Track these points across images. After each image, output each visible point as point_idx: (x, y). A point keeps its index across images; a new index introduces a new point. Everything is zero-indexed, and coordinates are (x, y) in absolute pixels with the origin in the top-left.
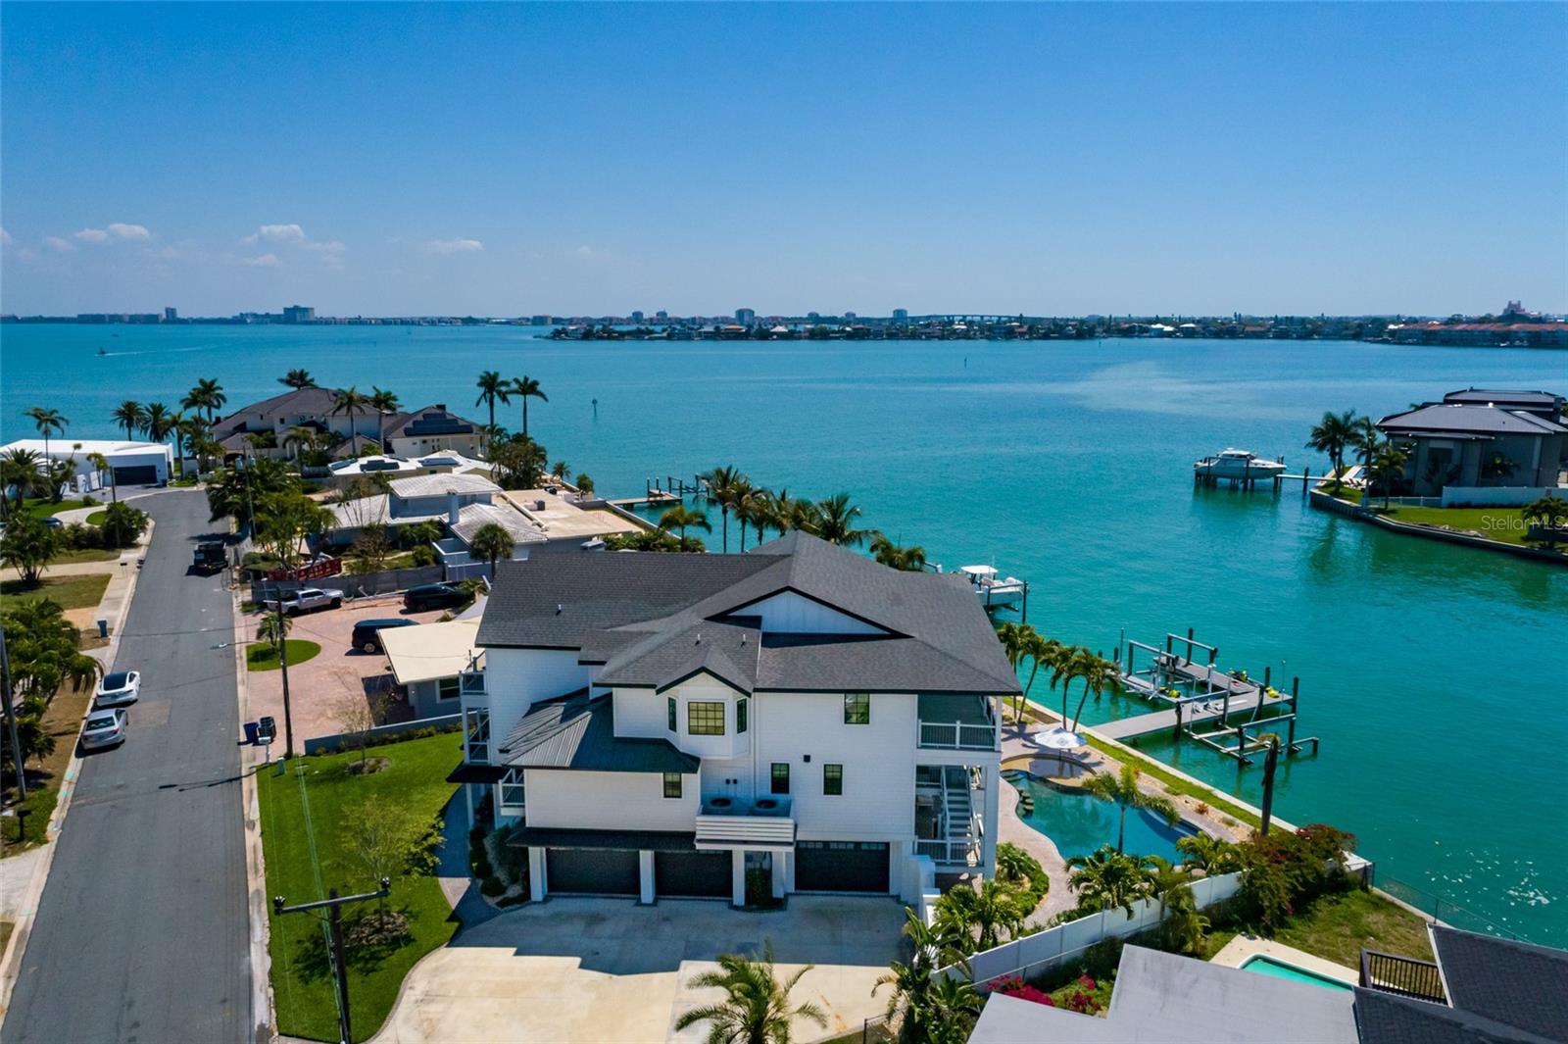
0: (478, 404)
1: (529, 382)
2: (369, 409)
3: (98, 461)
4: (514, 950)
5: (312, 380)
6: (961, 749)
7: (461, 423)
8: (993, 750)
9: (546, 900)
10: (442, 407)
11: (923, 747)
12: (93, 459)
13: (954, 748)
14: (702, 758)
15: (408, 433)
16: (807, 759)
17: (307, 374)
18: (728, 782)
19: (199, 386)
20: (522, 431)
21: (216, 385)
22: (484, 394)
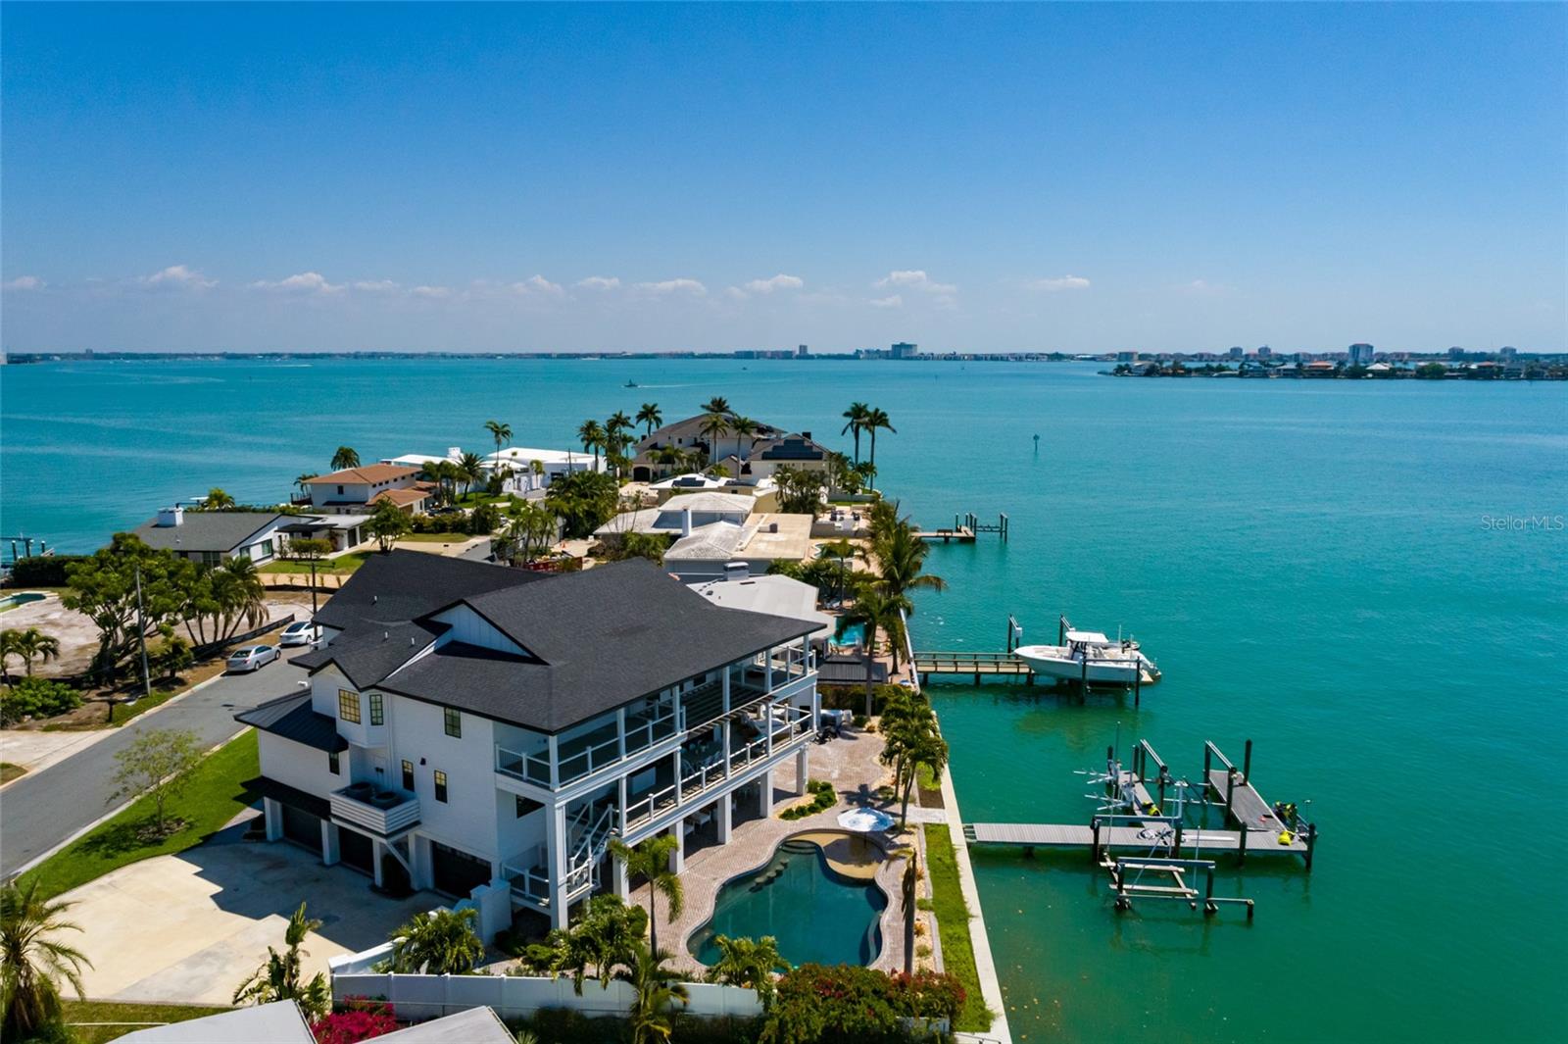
0: (843, 433)
1: (880, 412)
2: (732, 432)
3: (537, 467)
4: (199, 869)
5: (727, 407)
6: (528, 781)
7: (815, 450)
8: (548, 788)
9: (277, 841)
10: (807, 435)
11: (502, 772)
12: (534, 465)
13: (521, 779)
14: (350, 742)
15: (766, 457)
16: (423, 762)
17: (724, 402)
18: (377, 769)
19: (642, 410)
20: (868, 460)
21: (656, 409)
22: (851, 424)
